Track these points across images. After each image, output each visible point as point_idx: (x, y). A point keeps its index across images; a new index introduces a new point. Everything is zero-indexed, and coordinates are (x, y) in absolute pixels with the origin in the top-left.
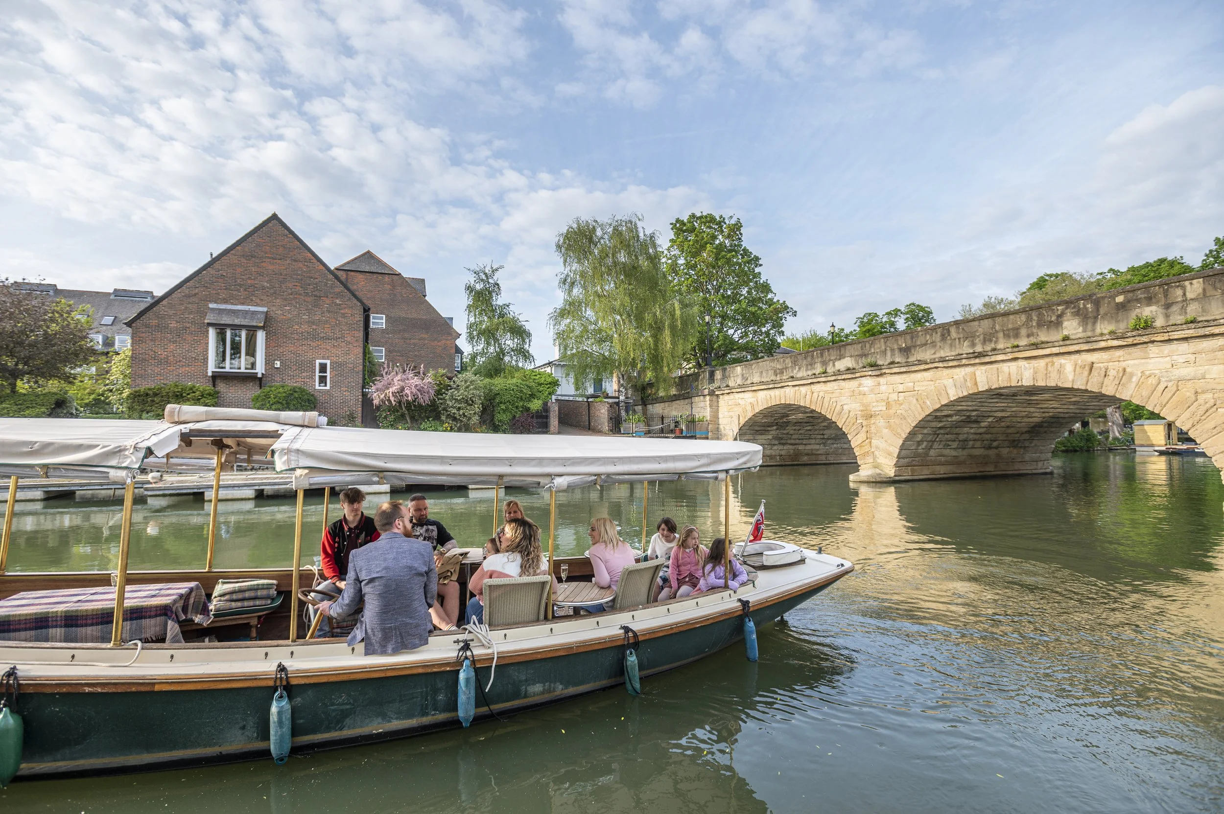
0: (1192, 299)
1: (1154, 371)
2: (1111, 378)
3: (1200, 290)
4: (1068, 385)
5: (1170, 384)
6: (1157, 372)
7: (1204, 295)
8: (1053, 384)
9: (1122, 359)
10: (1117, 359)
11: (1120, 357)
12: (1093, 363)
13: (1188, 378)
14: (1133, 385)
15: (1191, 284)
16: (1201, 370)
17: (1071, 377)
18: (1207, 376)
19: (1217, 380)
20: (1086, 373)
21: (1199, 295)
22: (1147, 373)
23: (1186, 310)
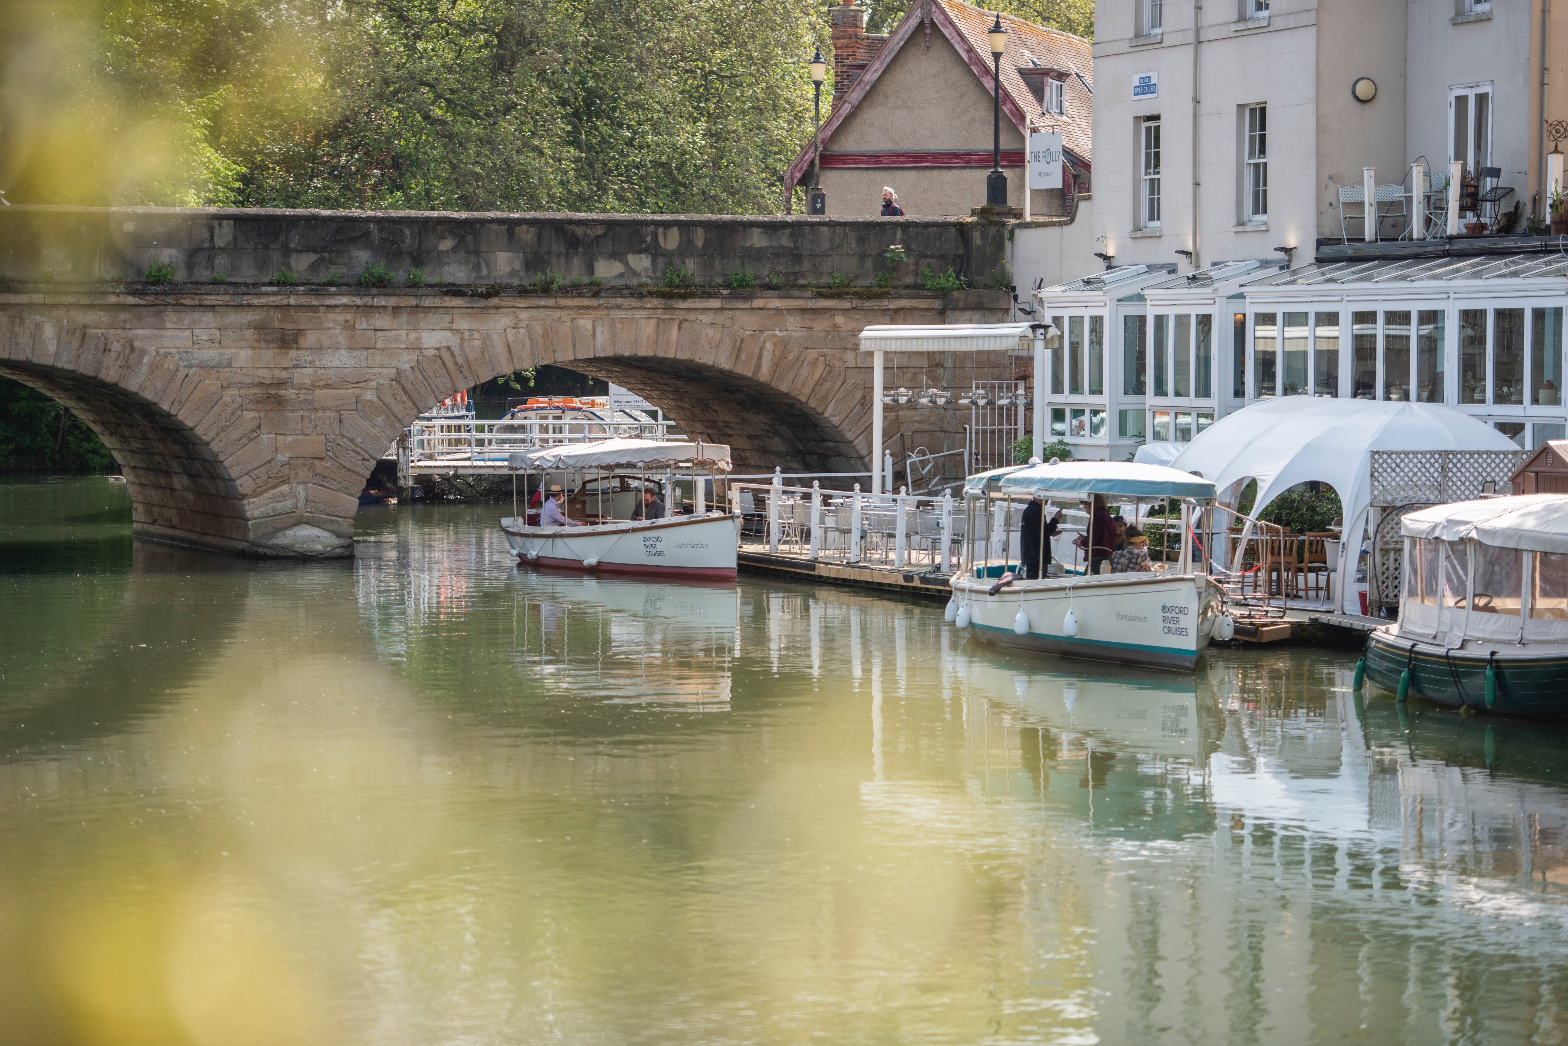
0: (220, 249)
1: (170, 350)
2: (114, 355)
3: (230, 237)
4: (48, 361)
5: (192, 372)
6: (173, 351)
7: (235, 246)
8: (22, 357)
9: (128, 326)
10: (122, 325)
11: (125, 321)
12: (85, 326)
13: (212, 364)
14: (144, 369)
15: (220, 225)
16: (228, 353)
17: (52, 348)
18: (234, 364)
19: (244, 370)
20: (76, 343)
21: (229, 243)
22: (162, 351)
23: (213, 262)
